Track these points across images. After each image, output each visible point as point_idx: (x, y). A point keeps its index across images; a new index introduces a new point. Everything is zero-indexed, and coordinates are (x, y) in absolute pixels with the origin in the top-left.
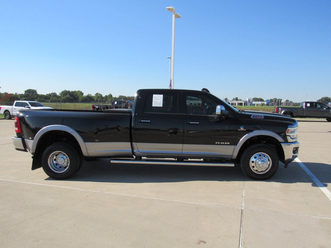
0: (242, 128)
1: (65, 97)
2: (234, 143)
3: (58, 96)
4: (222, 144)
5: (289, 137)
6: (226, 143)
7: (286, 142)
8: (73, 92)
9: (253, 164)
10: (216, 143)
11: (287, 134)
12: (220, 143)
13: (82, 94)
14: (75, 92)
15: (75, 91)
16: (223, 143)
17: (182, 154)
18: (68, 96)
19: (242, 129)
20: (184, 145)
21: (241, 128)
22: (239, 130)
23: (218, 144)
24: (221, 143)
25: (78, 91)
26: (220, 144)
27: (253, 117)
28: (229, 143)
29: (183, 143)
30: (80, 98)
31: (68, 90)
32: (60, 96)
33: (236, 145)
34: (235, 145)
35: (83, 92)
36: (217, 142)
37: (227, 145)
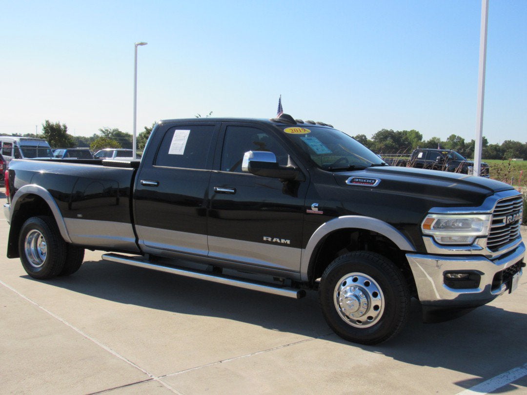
1: (382, 145)
2: (300, 242)
3: (370, 141)
4: (276, 243)
5: (430, 239)
6: (283, 241)
7: (421, 250)
8: (400, 133)
10: (265, 238)
11: (426, 231)
12: (272, 240)
13: (419, 137)
14: (405, 133)
15: (404, 131)
16: (278, 241)
17: (208, 257)
18: (389, 141)
20: (209, 237)
22: (308, 211)
23: (267, 242)
24: (274, 240)
25: (411, 131)
26: (272, 243)
27: (352, 181)
28: (288, 242)
29: (208, 234)
30: (414, 145)
31: (389, 130)
32: (375, 141)
33: (305, 248)
34: (301, 247)
35: (421, 133)
36: (266, 236)
37: (285, 245)
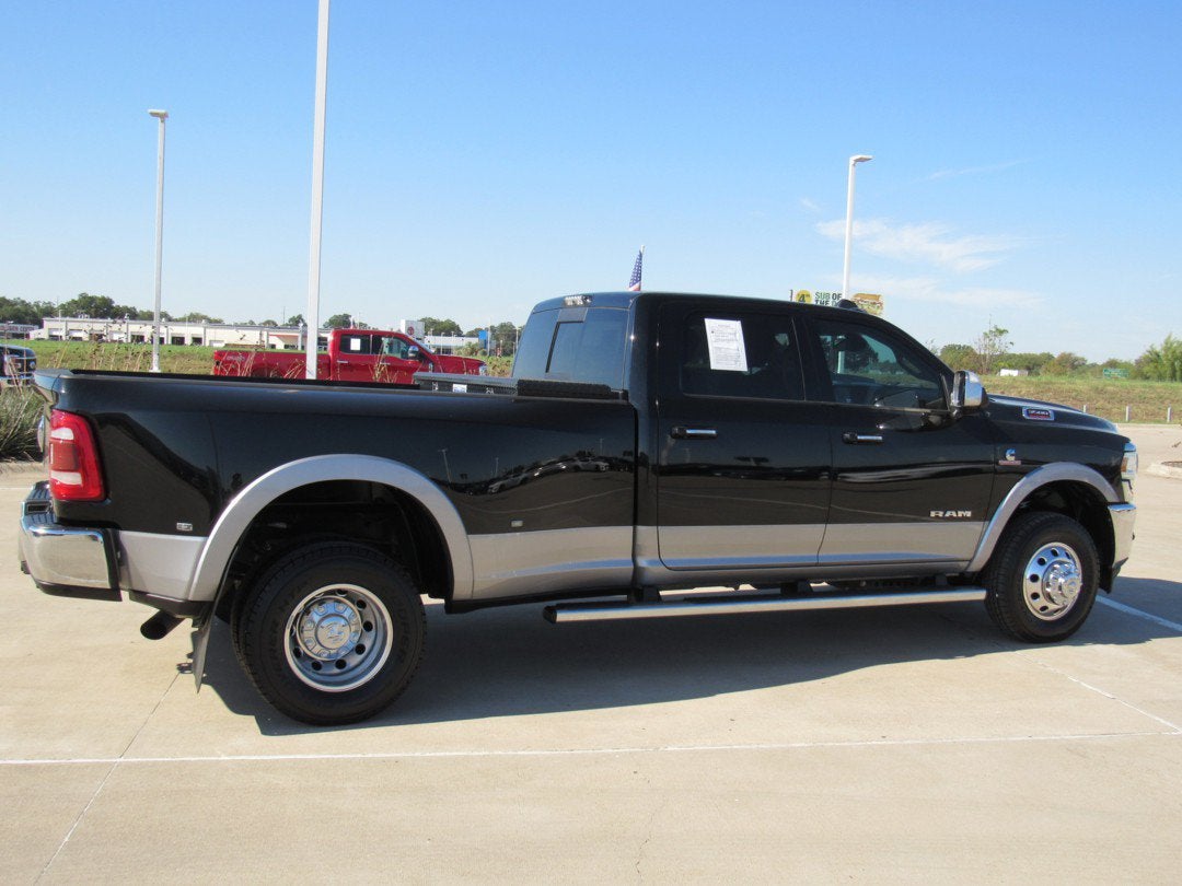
0: (1012, 455)
2: (985, 511)
4: (951, 519)
5: (1127, 485)
6: (960, 514)
7: (1121, 500)
9: (1036, 587)
10: (933, 514)
11: (1123, 475)
12: (945, 513)
16: (954, 514)
17: (816, 564)
19: (1010, 459)
21: (1008, 456)
22: (1002, 462)
23: (937, 519)
24: (948, 514)
26: (945, 519)
28: (969, 514)
29: (827, 522)
33: (990, 520)
34: (985, 520)
36: (933, 510)
37: (964, 519)
